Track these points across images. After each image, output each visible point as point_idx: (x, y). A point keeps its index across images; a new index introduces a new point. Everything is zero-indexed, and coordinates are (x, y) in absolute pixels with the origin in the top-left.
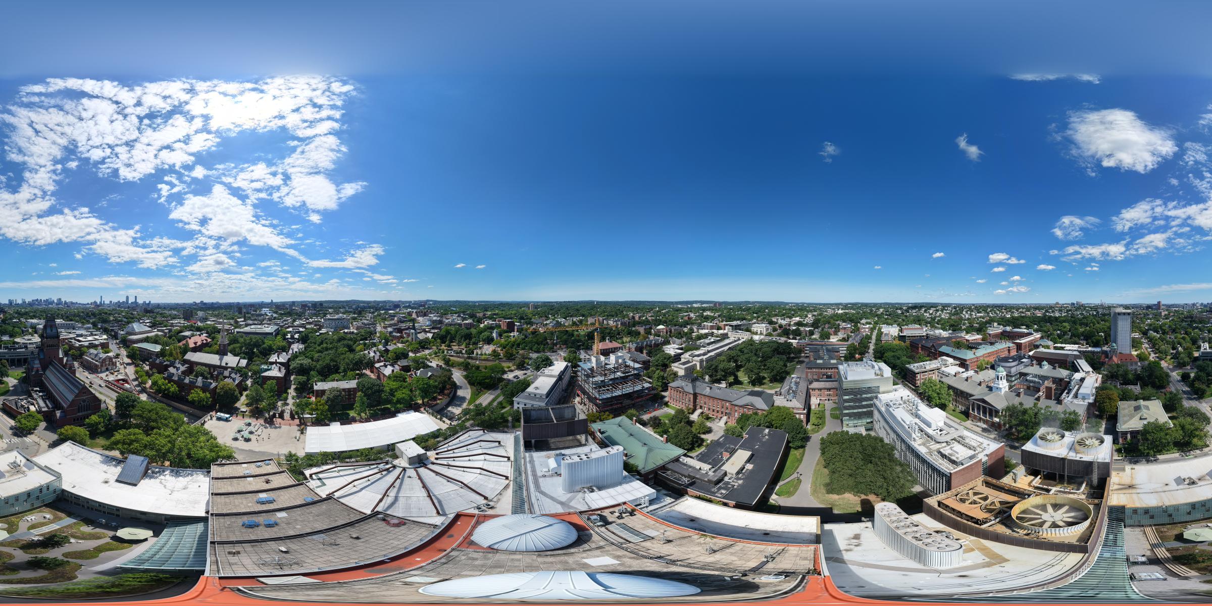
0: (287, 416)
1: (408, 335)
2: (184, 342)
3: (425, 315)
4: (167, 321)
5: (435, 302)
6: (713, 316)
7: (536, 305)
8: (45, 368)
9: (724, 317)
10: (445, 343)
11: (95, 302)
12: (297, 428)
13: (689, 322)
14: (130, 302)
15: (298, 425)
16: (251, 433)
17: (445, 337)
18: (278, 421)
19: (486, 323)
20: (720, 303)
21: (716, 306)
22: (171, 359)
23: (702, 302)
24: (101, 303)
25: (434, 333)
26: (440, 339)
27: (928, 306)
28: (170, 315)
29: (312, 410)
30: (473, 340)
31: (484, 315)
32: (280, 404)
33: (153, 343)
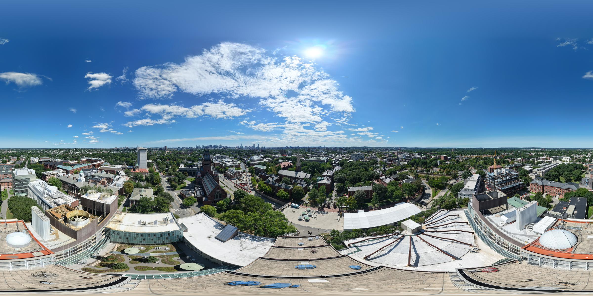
0: (332, 206)
1: (395, 163)
2: (278, 165)
3: (401, 153)
4: (272, 155)
5: (405, 148)
6: (543, 154)
7: (455, 150)
8: (203, 176)
9: (548, 154)
10: (414, 166)
11: (238, 147)
12: (337, 214)
13: (531, 157)
14: (255, 147)
15: (338, 212)
16: (310, 216)
17: (414, 164)
18: (326, 209)
19: (433, 157)
20: (545, 149)
21: (543, 150)
22: (271, 173)
23: (536, 148)
24: (241, 147)
25: (408, 162)
26: (411, 164)
27: (53, 149)
28: (274, 153)
29: (347, 203)
30: (428, 165)
31: (431, 154)
32: (327, 199)
33: (262, 165)
